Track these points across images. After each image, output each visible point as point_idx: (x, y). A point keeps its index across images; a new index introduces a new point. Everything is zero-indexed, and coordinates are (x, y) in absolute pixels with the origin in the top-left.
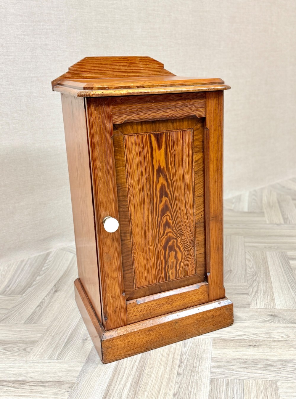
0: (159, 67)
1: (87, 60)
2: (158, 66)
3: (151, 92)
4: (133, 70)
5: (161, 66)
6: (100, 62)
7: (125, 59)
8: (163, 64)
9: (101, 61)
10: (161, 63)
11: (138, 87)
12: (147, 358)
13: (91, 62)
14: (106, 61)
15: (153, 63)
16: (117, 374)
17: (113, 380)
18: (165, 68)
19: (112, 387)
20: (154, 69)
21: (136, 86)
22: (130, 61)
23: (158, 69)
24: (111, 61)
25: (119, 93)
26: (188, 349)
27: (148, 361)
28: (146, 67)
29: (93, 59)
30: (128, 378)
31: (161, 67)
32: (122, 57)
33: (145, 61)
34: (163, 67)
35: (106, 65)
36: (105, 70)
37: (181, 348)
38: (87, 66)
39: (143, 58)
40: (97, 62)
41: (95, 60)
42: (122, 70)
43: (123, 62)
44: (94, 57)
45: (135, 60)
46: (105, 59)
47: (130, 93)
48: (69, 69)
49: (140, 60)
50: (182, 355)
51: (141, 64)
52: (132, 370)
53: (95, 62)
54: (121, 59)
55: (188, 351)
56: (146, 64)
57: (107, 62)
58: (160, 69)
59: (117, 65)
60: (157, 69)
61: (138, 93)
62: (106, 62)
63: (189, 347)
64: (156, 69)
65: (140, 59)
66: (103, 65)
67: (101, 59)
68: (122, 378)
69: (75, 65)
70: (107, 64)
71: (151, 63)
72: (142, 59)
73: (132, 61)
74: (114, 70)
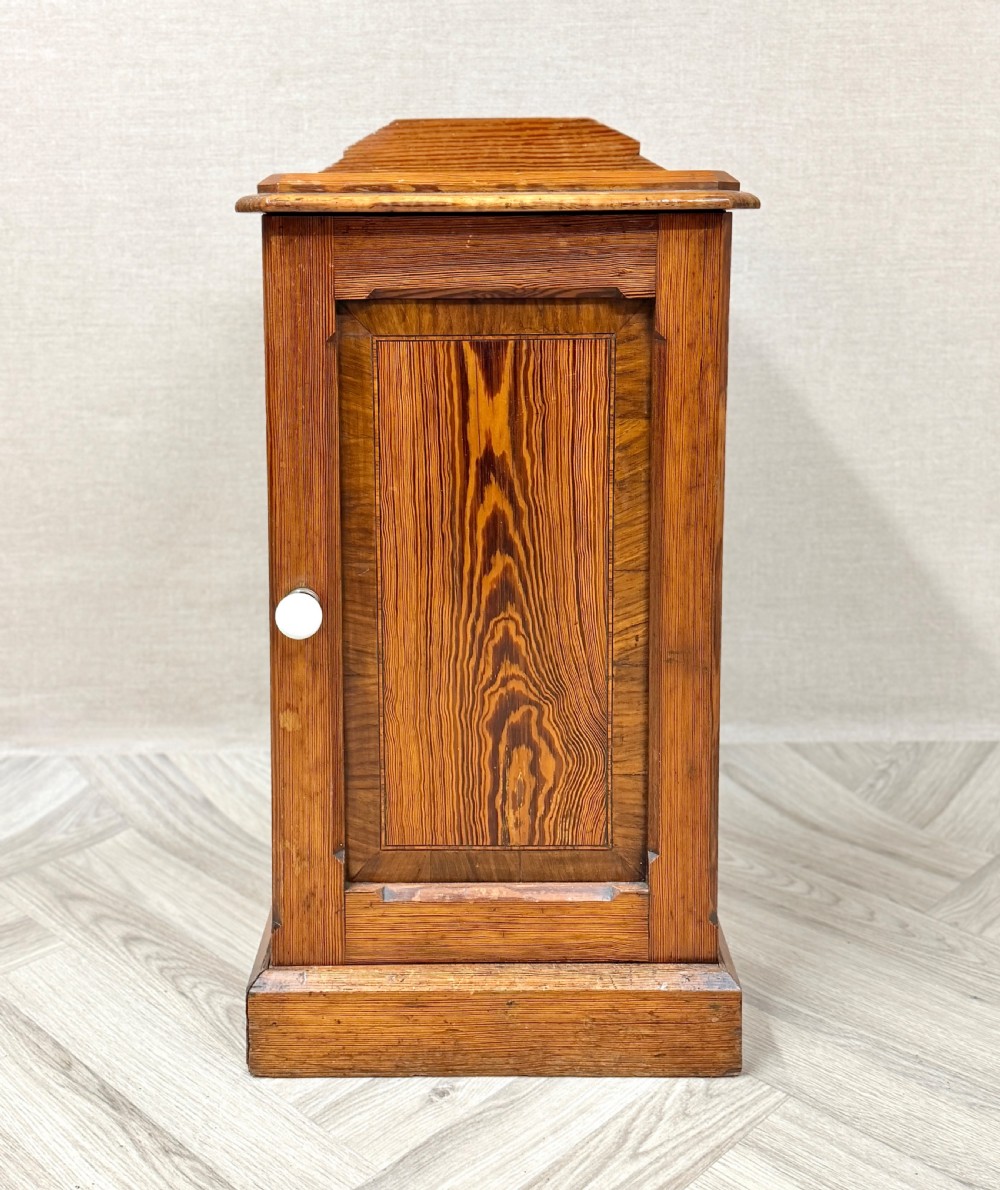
0: (623, 150)
1: (398, 128)
2: (622, 147)
3: (454, 204)
4: (537, 160)
5: (630, 146)
6: (434, 135)
7: (513, 127)
8: (638, 143)
9: (438, 132)
10: (630, 139)
11: (419, 189)
13: (410, 134)
14: (454, 131)
15: (605, 138)
18: (645, 153)
20: (608, 156)
21: (413, 186)
22: (529, 132)
23: (622, 158)
24: (470, 131)
25: (349, 204)
28: (580, 150)
29: (415, 124)
31: (628, 152)
32: (505, 119)
33: (578, 134)
34: (636, 151)
35: (454, 144)
36: (448, 159)
38: (395, 146)
39: (574, 124)
40: (427, 136)
41: (421, 130)
42: (501, 157)
43: (507, 134)
44: (418, 121)
45: (546, 129)
46: (452, 126)
47: (385, 205)
48: (346, 153)
49: (561, 128)
51: (562, 141)
53: (421, 135)
54: (500, 127)
56: (579, 140)
57: (458, 135)
58: (626, 158)
59: (489, 143)
60: (616, 156)
61: (408, 206)
62: (453, 135)
64: (613, 158)
65: (561, 125)
66: (445, 144)
67: (437, 126)
69: (359, 144)
70: (456, 139)
71: (597, 140)
72: (567, 128)
73: (536, 132)
74: (476, 158)
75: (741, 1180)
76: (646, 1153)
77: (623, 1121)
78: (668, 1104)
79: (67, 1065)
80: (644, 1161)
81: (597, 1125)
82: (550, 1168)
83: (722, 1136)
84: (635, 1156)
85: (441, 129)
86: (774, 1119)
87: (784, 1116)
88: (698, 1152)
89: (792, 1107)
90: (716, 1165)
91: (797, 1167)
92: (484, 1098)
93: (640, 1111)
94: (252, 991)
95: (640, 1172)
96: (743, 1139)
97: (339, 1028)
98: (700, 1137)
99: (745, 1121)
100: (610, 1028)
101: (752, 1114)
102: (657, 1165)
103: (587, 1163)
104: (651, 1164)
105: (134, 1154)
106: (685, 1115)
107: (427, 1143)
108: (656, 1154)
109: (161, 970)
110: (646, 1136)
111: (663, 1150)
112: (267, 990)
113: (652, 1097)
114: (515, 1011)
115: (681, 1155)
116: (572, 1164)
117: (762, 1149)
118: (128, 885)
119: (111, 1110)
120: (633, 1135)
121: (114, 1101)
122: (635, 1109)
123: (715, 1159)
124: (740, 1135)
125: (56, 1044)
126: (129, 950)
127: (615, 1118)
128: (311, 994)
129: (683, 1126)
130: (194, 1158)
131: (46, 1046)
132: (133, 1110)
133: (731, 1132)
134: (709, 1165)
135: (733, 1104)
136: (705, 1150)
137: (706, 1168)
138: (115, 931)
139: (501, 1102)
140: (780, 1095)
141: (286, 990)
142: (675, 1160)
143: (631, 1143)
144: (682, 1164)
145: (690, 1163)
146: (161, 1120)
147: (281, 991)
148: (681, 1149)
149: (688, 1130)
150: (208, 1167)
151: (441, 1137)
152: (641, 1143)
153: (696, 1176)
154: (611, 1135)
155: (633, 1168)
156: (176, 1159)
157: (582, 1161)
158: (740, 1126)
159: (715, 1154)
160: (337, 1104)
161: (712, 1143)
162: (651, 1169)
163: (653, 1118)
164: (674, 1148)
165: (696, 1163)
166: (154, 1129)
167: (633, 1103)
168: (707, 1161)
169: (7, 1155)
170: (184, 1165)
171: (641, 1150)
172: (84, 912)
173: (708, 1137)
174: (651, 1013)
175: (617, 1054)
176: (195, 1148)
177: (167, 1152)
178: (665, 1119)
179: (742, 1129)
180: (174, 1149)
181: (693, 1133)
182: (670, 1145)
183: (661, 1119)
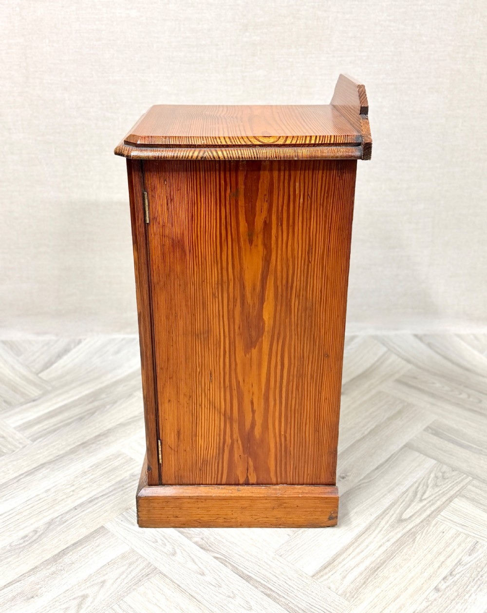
12: (406, 544)
16: (356, 544)
17: (346, 549)
19: (342, 558)
26: (472, 561)
27: (407, 548)
30: (367, 557)
37: (463, 553)
50: (458, 564)
52: (378, 549)
55: (471, 563)
63: (475, 559)
68: (359, 554)
75: (461, 508)
76: (425, 499)
77: (414, 488)
78: (429, 481)
80: (425, 502)
81: (405, 489)
83: (452, 493)
84: (421, 500)
86: (470, 487)
87: (473, 486)
88: (444, 499)
89: (475, 482)
90: (451, 503)
91: (481, 504)
93: (419, 484)
95: (424, 506)
98: (444, 494)
99: (459, 488)
101: (461, 485)
102: (430, 504)
103: (404, 503)
104: (428, 503)
106: (436, 485)
108: (429, 500)
110: (424, 493)
111: (431, 498)
113: (423, 479)
115: (438, 500)
116: (399, 503)
117: (467, 498)
120: (419, 493)
122: (417, 483)
123: (451, 501)
124: (458, 493)
127: (411, 487)
129: (437, 490)
133: (455, 492)
135: (454, 481)
136: (447, 498)
137: (448, 505)
140: (470, 478)
142: (436, 501)
143: (419, 496)
144: (439, 503)
145: (442, 503)
148: (437, 498)
149: (439, 491)
152: (422, 496)
153: (445, 507)
154: (411, 493)
155: (421, 505)
157: (402, 503)
158: (457, 489)
159: (451, 499)
161: (448, 496)
162: (428, 505)
163: (425, 487)
164: (435, 497)
165: (444, 503)
167: (415, 482)
168: (448, 502)
171: (423, 498)
173: (447, 493)
178: (430, 487)
179: (458, 491)
181: (441, 492)
182: (434, 496)
183: (427, 487)
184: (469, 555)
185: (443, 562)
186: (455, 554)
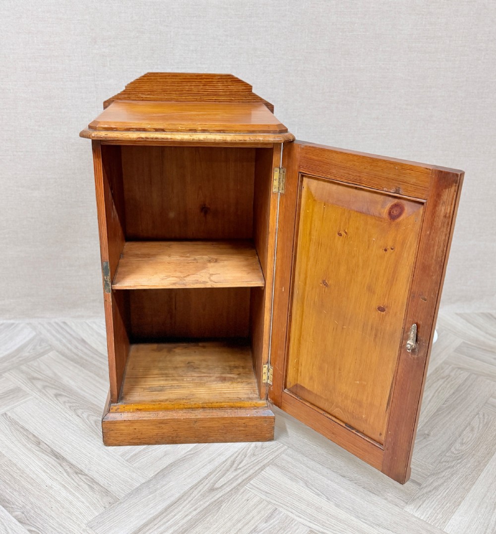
0: (245, 89)
1: (148, 76)
2: (245, 88)
5: (248, 88)
6: (164, 80)
7: (198, 77)
8: (251, 86)
9: (166, 79)
10: (248, 84)
11: (157, 130)
13: (154, 79)
14: (173, 79)
15: (238, 84)
18: (254, 91)
20: (238, 92)
21: (154, 129)
22: (205, 80)
23: (245, 93)
24: (180, 79)
25: (128, 137)
28: (227, 89)
29: (156, 75)
31: (247, 90)
32: (195, 74)
33: (226, 81)
34: (250, 90)
35: (173, 84)
36: (171, 91)
38: (148, 84)
39: (224, 77)
40: (161, 80)
41: (159, 78)
42: (194, 91)
43: (196, 80)
44: (157, 73)
45: (212, 79)
46: (172, 76)
48: (126, 87)
49: (219, 79)
51: (219, 84)
53: (159, 80)
54: (192, 77)
56: (227, 84)
57: (174, 80)
58: (247, 93)
59: (188, 84)
60: (242, 92)
62: (173, 80)
64: (241, 93)
65: (219, 77)
66: (169, 84)
67: (166, 76)
69: (132, 83)
70: (173, 82)
71: (234, 84)
72: (222, 78)
73: (208, 80)
74: (183, 91)
75: (270, 477)
76: (240, 468)
77: (233, 458)
78: (248, 451)
79: (38, 443)
80: (239, 471)
81: (224, 459)
82: (208, 475)
83: (265, 462)
84: (236, 470)
85: (167, 77)
86: (283, 455)
87: (286, 455)
88: (257, 468)
89: (290, 451)
90: (263, 472)
91: (289, 472)
92: (186, 451)
93: (238, 454)
94: (104, 420)
95: (237, 475)
96: (272, 463)
97: (135, 431)
98: (258, 463)
99: (273, 457)
100: (230, 428)
101: (276, 454)
102: (243, 472)
103: (220, 472)
104: (241, 472)
105: (65, 474)
106: (254, 455)
107: (167, 467)
108: (243, 469)
109: (70, 407)
110: (240, 463)
111: (245, 467)
112: (110, 420)
113: (243, 449)
114: (197, 424)
115: (252, 468)
116: (215, 473)
117: (278, 466)
118: (55, 374)
119: (55, 459)
120: (236, 463)
121: (57, 456)
122: (237, 453)
123: (262, 470)
124: (271, 461)
125: (34, 436)
126: (57, 399)
127: (230, 457)
128: (125, 421)
129: (253, 459)
130: (86, 475)
131: (30, 436)
132: (64, 459)
133: (269, 460)
134: (260, 472)
135: (270, 451)
136: (260, 467)
137: (259, 473)
138: (52, 392)
139: (192, 452)
140: (286, 447)
141: (116, 420)
142: (250, 470)
143: (235, 465)
144: (251, 472)
145: (254, 471)
146: (74, 462)
147: (114, 420)
148: (251, 467)
149: (254, 460)
150: (91, 478)
151: (172, 465)
152: (238, 465)
153: (256, 475)
154: (229, 462)
155: (235, 474)
156: (80, 475)
157: (219, 472)
158: (271, 458)
159: (263, 468)
160: (135, 455)
161: (262, 464)
162: (241, 474)
163: (243, 457)
165: (256, 471)
166: (71, 465)
167: (237, 452)
168: (260, 471)
169: (20, 476)
170: (83, 477)
172: (39, 384)
173: (261, 462)
174: (244, 423)
175: (232, 436)
176: (86, 472)
177: (76, 473)
178: (247, 456)
179: (272, 459)
180: (79, 472)
181: (256, 461)
182: (248, 465)
183: (245, 457)
184: (266, 522)
185: (240, 529)
186: (252, 522)
